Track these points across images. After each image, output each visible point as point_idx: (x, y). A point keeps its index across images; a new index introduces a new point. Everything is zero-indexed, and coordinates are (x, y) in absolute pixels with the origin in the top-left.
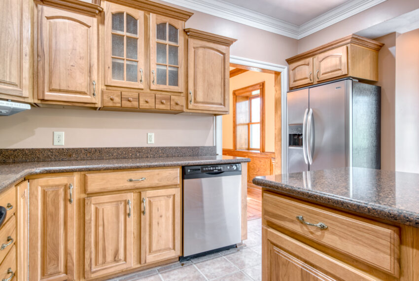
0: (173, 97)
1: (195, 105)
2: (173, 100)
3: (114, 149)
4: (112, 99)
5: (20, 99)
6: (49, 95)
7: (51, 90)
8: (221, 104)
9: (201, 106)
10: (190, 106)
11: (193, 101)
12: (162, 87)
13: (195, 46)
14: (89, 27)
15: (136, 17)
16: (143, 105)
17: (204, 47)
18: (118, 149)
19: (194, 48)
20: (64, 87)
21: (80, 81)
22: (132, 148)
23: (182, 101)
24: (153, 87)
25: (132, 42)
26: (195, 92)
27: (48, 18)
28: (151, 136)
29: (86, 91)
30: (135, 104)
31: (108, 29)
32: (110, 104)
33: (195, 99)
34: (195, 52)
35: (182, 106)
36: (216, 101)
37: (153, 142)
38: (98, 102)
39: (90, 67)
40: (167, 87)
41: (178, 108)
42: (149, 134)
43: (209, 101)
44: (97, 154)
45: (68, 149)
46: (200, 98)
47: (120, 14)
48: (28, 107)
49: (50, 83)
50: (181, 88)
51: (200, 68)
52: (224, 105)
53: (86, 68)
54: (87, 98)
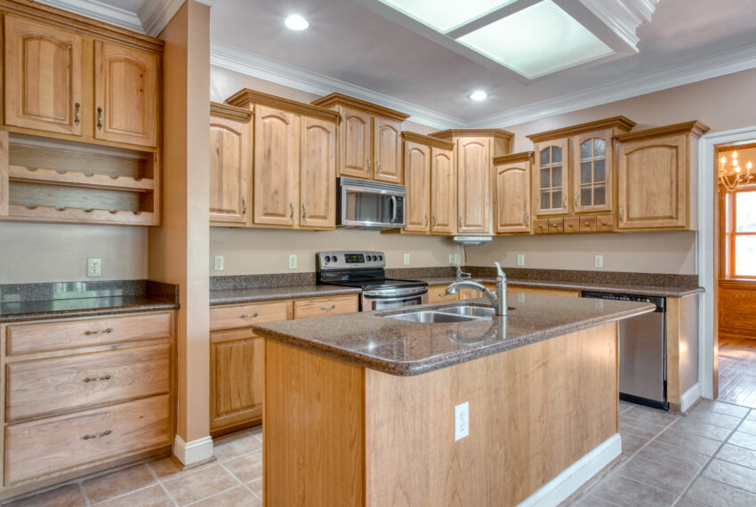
0: (598, 217)
1: (629, 222)
2: (600, 220)
3: (560, 271)
4: (541, 227)
5: (484, 233)
6: (501, 229)
7: (502, 226)
8: (671, 218)
9: (637, 224)
10: (621, 225)
11: (625, 219)
12: (587, 208)
13: (628, 152)
14: (524, 170)
15: (560, 146)
16: (567, 229)
17: (642, 149)
18: (564, 271)
19: (627, 154)
20: (508, 223)
21: (519, 216)
22: (577, 271)
23: (609, 220)
24: (577, 210)
25: (557, 170)
26: (628, 207)
27: (500, 173)
28: (598, 260)
29: (521, 222)
30: (560, 229)
31: (537, 168)
32: (540, 231)
33: (628, 216)
34: (628, 159)
35: (611, 226)
36: (660, 214)
37: (601, 265)
38: (530, 229)
39: (525, 202)
40: (592, 207)
41: (605, 229)
42: (596, 257)
43: (649, 215)
44: (547, 275)
45: (525, 269)
46: (635, 212)
47: (548, 149)
48: (490, 239)
49: (501, 220)
50: (608, 204)
51: (635, 175)
52: (677, 218)
53: (522, 203)
54: (523, 228)
